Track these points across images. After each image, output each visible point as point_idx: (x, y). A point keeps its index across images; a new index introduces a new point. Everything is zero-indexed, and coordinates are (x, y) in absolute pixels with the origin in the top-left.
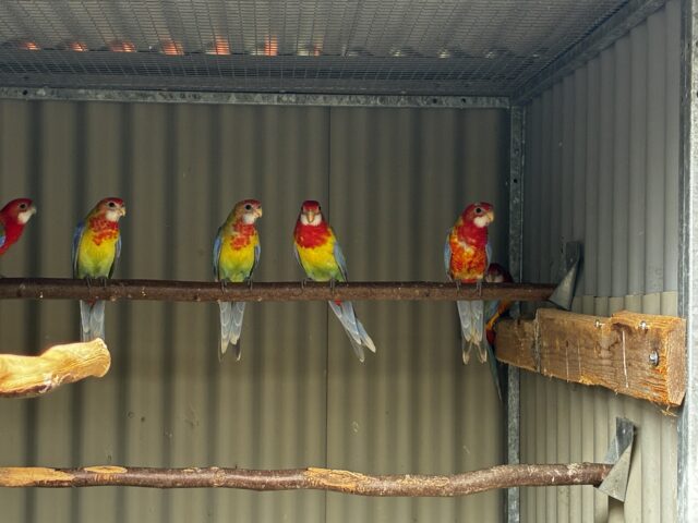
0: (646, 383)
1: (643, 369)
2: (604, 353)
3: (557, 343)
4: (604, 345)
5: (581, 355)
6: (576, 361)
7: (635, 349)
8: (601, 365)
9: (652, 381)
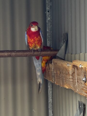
0: (83, 89)
1: (82, 84)
2: (71, 77)
3: (58, 72)
4: (71, 73)
5: (65, 77)
6: (63, 79)
7: (79, 75)
8: (70, 81)
9: (84, 88)
